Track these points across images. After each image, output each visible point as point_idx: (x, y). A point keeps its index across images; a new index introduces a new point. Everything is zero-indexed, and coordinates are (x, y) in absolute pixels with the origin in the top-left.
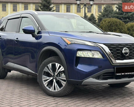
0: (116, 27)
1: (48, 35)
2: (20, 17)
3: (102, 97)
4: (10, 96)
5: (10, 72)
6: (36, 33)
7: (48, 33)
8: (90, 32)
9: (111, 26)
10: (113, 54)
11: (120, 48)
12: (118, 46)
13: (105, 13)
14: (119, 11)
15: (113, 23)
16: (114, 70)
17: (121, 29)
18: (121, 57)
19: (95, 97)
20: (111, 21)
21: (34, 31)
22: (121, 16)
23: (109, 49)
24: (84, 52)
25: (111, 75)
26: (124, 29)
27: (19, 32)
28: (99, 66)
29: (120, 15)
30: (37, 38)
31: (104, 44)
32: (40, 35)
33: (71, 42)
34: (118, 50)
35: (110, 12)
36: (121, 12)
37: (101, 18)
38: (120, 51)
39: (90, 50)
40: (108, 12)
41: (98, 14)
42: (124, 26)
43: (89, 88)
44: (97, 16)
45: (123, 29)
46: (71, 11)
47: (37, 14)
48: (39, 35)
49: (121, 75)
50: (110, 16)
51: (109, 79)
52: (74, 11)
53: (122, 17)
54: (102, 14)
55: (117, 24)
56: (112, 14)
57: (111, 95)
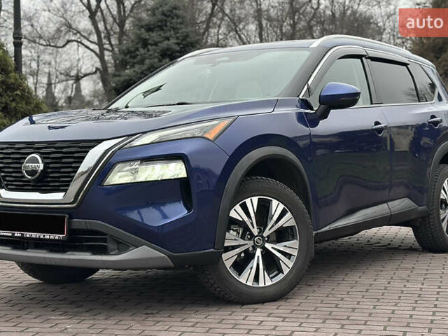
38: (20, 165)
49: (16, 237)
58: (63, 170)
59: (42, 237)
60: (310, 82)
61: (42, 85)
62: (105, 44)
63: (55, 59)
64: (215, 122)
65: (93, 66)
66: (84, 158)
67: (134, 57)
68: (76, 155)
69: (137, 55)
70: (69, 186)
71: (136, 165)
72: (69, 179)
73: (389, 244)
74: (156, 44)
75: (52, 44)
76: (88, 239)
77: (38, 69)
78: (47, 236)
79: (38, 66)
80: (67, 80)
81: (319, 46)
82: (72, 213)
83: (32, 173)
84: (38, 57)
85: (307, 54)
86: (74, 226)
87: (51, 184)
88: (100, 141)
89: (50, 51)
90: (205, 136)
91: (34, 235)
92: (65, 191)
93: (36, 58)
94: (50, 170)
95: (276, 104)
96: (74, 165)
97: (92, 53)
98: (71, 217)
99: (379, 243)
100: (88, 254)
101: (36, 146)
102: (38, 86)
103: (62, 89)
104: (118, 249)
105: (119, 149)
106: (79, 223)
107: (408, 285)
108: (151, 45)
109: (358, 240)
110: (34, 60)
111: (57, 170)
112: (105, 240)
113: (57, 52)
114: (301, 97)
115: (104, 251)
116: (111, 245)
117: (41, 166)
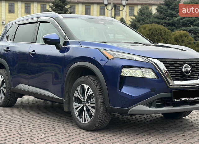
0: (159, 37)
1: (79, 46)
2: (36, 22)
3: (155, 131)
4: (29, 130)
5: (22, 97)
6: (62, 44)
7: (80, 43)
8: (135, 43)
9: (153, 35)
10: (170, 73)
11: (179, 65)
12: (177, 62)
13: (141, 17)
14: (160, 14)
15: (155, 31)
16: (172, 94)
17: (166, 38)
18: (180, 76)
19: (146, 131)
20: (152, 28)
21: (59, 41)
22: (163, 21)
23: (165, 66)
24: (130, 70)
25: (167, 101)
26: (170, 40)
27: (36, 43)
28: (151, 89)
29: (161, 20)
30: (63, 50)
31: (158, 59)
32: (68, 46)
33: (113, 56)
34: (176, 67)
35: (147, 16)
36: (163, 16)
37: (135, 23)
38: (179, 69)
39: (140, 68)
40: (145, 15)
41: (131, 18)
42: (170, 36)
43: (133, 120)
44: (130, 21)
45: (168, 40)
46: (91, 13)
47: (62, 17)
48: (66, 46)
49: (181, 101)
50: (147, 21)
51: (165, 106)
52: (96, 13)
53: (165, 23)
54: (136, 18)
55: (161, 33)
56: (150, 18)
57: (166, 129)
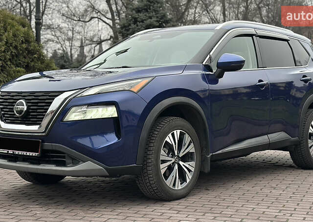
10: (3, 112)
58: (38, 111)
59: (25, 154)
60: (211, 53)
61: (75, 47)
62: (116, 20)
63: (84, 29)
64: (139, 80)
65: (108, 34)
66: (51, 103)
67: (128, 30)
68: (47, 101)
69: (130, 29)
70: (42, 121)
71: (84, 108)
72: (42, 117)
73: (277, 163)
74: (142, 21)
75: (81, 20)
76: (53, 157)
77: (73, 36)
78: (28, 154)
79: (73, 34)
80: (91, 44)
81: (221, 29)
82: (44, 139)
83: (20, 112)
84: (73, 29)
85: (212, 34)
86: (45, 148)
87: (31, 120)
88: (62, 92)
89: (81, 24)
90: (131, 89)
91: (20, 153)
92: (39, 124)
93: (72, 29)
94: (31, 111)
95: (185, 68)
96: (45, 107)
97: (108, 26)
98: (43, 142)
99: (270, 161)
100: (53, 166)
101: (23, 94)
102: (72, 48)
103: (88, 51)
104: (73, 163)
105: (74, 98)
106: (48, 145)
107: (273, 191)
108: (139, 22)
109: (257, 159)
110: (70, 30)
111: (35, 111)
112: (64, 157)
113: (86, 25)
114: (204, 63)
115: (64, 164)
116: (68, 160)
117: (25, 108)
